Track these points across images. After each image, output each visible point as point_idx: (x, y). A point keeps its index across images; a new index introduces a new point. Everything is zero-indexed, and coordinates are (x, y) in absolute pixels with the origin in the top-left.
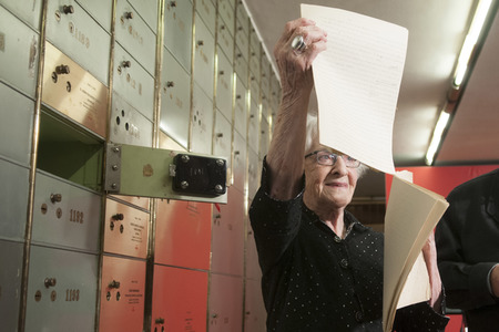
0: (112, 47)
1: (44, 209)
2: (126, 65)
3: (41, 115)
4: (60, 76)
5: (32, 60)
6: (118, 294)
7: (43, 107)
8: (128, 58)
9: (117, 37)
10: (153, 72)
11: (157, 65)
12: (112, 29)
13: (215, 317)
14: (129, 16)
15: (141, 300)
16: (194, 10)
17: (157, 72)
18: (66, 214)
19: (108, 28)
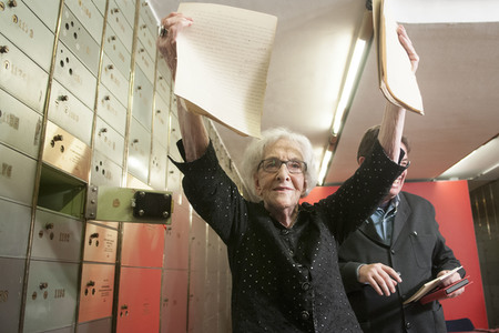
0: (94, 119)
1: (41, 234)
2: (104, 131)
3: (43, 170)
4: (56, 143)
5: (37, 134)
8: (106, 126)
9: (98, 113)
10: (124, 134)
12: (95, 108)
13: (166, 300)
14: (107, 98)
15: (111, 293)
16: (155, 90)
17: (126, 134)
18: (57, 236)
19: (92, 108)
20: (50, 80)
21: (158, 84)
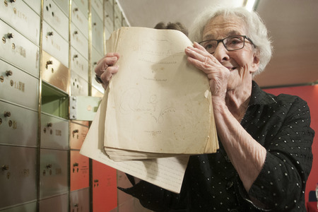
0: (70, 49)
1: (45, 131)
2: (76, 56)
3: (42, 85)
4: (48, 66)
5: (37, 60)
6: (78, 169)
7: (43, 82)
8: (77, 54)
9: (72, 44)
10: (87, 58)
11: (89, 54)
12: (70, 40)
13: (120, 177)
14: (76, 33)
15: (88, 171)
16: (104, 25)
17: (89, 58)
18: (54, 132)
19: (68, 40)
20: (41, 21)
21: (106, 21)
